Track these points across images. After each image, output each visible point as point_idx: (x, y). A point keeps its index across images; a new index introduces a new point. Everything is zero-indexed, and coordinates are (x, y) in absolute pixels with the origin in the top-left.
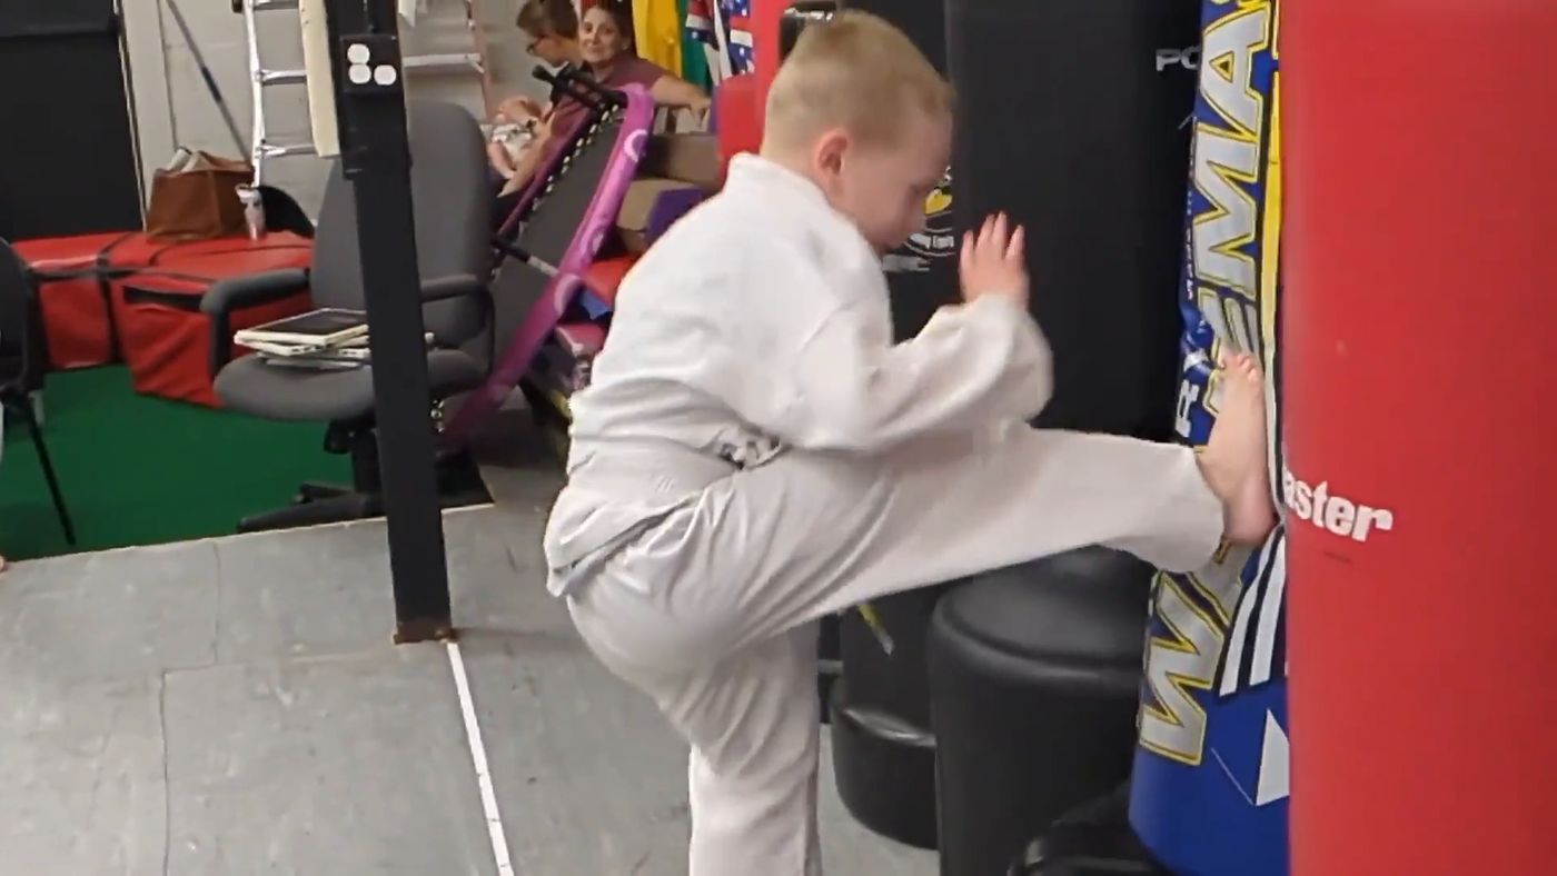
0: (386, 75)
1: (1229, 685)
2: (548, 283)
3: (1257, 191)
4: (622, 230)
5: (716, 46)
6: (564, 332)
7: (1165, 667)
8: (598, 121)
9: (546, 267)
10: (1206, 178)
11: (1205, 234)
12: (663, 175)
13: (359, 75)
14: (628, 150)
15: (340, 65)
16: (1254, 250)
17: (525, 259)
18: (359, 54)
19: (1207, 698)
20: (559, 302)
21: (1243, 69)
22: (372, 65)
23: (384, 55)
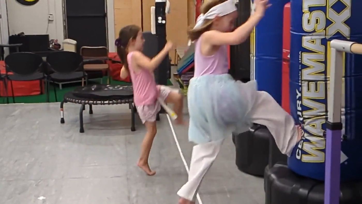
0: (164, 22)
15: (157, 20)
18: (160, 18)
21: (319, 42)
22: (162, 20)
23: (164, 19)
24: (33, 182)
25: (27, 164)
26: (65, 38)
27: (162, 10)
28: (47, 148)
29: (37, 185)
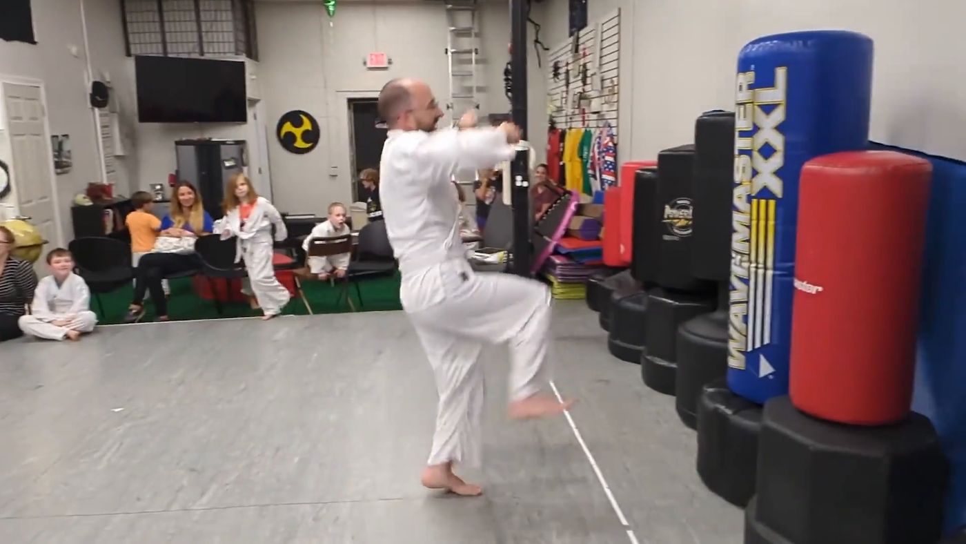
0: (525, 184)
1: (750, 349)
2: (548, 243)
3: (749, 227)
4: (570, 230)
5: (596, 178)
6: (553, 258)
7: (732, 346)
8: (560, 199)
9: (547, 238)
10: (736, 225)
11: (736, 237)
12: (582, 215)
13: (518, 184)
14: (572, 207)
15: (513, 180)
16: (749, 241)
17: (542, 236)
18: (519, 178)
19: (744, 353)
20: (551, 248)
21: (744, 198)
22: (522, 181)
23: (525, 179)
24: (308, 508)
25: (296, 460)
26: (355, 201)
27: (522, 163)
28: (333, 417)
29: (316, 519)
